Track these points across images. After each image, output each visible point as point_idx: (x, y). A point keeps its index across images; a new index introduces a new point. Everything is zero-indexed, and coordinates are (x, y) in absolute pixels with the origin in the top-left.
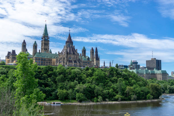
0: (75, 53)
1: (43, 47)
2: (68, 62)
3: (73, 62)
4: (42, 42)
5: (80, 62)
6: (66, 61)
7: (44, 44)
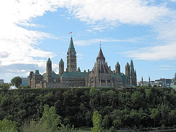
0: (108, 71)
1: (69, 64)
2: (100, 82)
3: (107, 82)
4: (67, 58)
5: (114, 82)
6: (98, 81)
7: (70, 61)
